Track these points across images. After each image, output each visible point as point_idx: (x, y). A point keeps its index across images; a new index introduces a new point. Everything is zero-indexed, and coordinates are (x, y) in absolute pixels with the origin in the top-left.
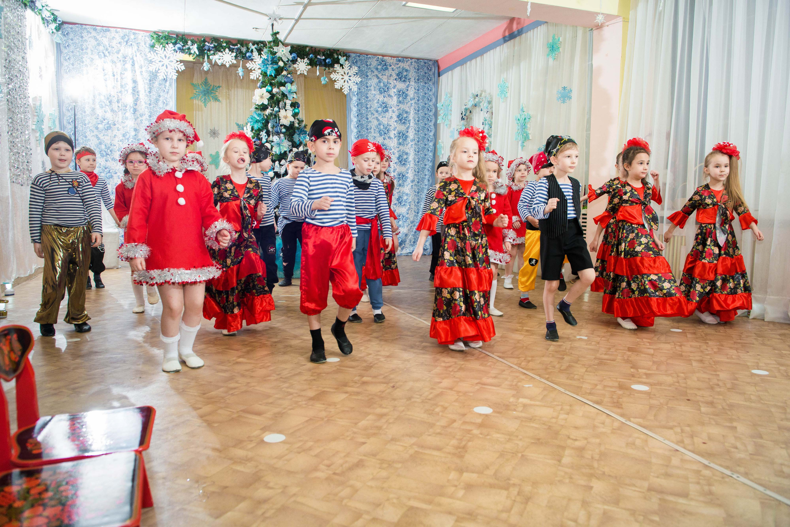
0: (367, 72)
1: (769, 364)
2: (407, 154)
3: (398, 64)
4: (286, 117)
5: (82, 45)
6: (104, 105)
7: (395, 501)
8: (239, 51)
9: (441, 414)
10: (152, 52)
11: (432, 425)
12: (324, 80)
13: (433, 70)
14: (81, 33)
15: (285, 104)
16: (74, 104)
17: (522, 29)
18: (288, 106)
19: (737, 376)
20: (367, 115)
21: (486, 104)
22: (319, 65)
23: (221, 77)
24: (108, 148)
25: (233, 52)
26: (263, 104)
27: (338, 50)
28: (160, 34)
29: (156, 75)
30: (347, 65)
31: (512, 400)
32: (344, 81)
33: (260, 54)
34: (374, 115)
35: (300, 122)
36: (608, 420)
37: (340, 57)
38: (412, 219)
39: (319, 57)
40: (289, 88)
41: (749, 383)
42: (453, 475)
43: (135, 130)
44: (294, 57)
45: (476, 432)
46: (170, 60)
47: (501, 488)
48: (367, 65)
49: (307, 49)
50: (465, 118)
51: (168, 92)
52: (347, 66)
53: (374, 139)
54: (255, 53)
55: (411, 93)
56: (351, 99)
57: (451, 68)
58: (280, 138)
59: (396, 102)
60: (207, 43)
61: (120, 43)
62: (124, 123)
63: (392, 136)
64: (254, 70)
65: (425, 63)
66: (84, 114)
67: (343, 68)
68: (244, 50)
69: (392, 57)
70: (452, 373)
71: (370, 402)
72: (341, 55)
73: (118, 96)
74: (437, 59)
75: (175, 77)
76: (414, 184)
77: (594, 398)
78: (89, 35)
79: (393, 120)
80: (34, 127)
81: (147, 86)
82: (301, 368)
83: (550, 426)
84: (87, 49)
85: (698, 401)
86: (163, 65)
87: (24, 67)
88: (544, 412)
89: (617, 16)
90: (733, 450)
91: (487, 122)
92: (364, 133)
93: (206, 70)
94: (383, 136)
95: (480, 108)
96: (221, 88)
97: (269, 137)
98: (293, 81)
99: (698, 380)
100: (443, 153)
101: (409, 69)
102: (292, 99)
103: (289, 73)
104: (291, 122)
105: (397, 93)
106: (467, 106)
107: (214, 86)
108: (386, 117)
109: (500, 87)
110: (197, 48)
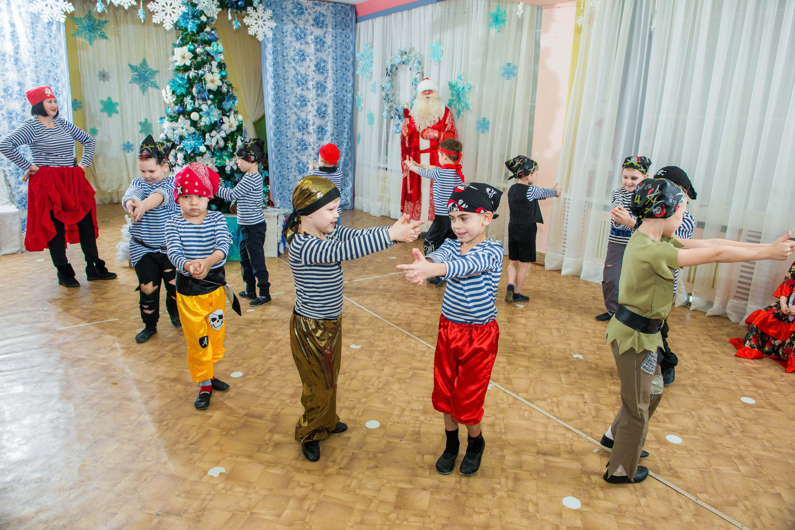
0: (282, 16)
1: (746, 386)
2: (325, 106)
3: (314, 8)
4: (213, 81)
12: (236, 25)
13: (350, 16)
15: (211, 65)
18: (215, 69)
19: (734, 408)
20: (284, 64)
21: (416, 65)
22: (231, 8)
26: (185, 64)
29: (39, 17)
30: (261, 8)
32: (259, 27)
34: (291, 63)
35: (230, 85)
36: (682, 502)
40: (215, 50)
41: (750, 420)
43: (20, 84)
48: (282, 9)
50: (391, 74)
51: (55, 38)
53: (292, 90)
55: (329, 40)
56: (266, 47)
58: (207, 104)
59: (313, 50)
62: (4, 75)
63: (310, 87)
64: (157, 12)
67: (256, 11)
74: (356, 4)
75: (63, 20)
76: (333, 137)
79: (310, 70)
81: (28, 30)
83: (642, 520)
85: (730, 456)
86: (47, 5)
92: (281, 84)
93: (100, 12)
94: (301, 87)
95: (408, 67)
96: (108, 23)
97: (194, 103)
98: (217, 39)
99: (712, 421)
100: (362, 105)
101: (326, 14)
102: (219, 61)
103: (212, 29)
104: (218, 87)
105: (314, 40)
106: (393, 62)
107: (99, 21)
108: (304, 66)
109: (432, 49)
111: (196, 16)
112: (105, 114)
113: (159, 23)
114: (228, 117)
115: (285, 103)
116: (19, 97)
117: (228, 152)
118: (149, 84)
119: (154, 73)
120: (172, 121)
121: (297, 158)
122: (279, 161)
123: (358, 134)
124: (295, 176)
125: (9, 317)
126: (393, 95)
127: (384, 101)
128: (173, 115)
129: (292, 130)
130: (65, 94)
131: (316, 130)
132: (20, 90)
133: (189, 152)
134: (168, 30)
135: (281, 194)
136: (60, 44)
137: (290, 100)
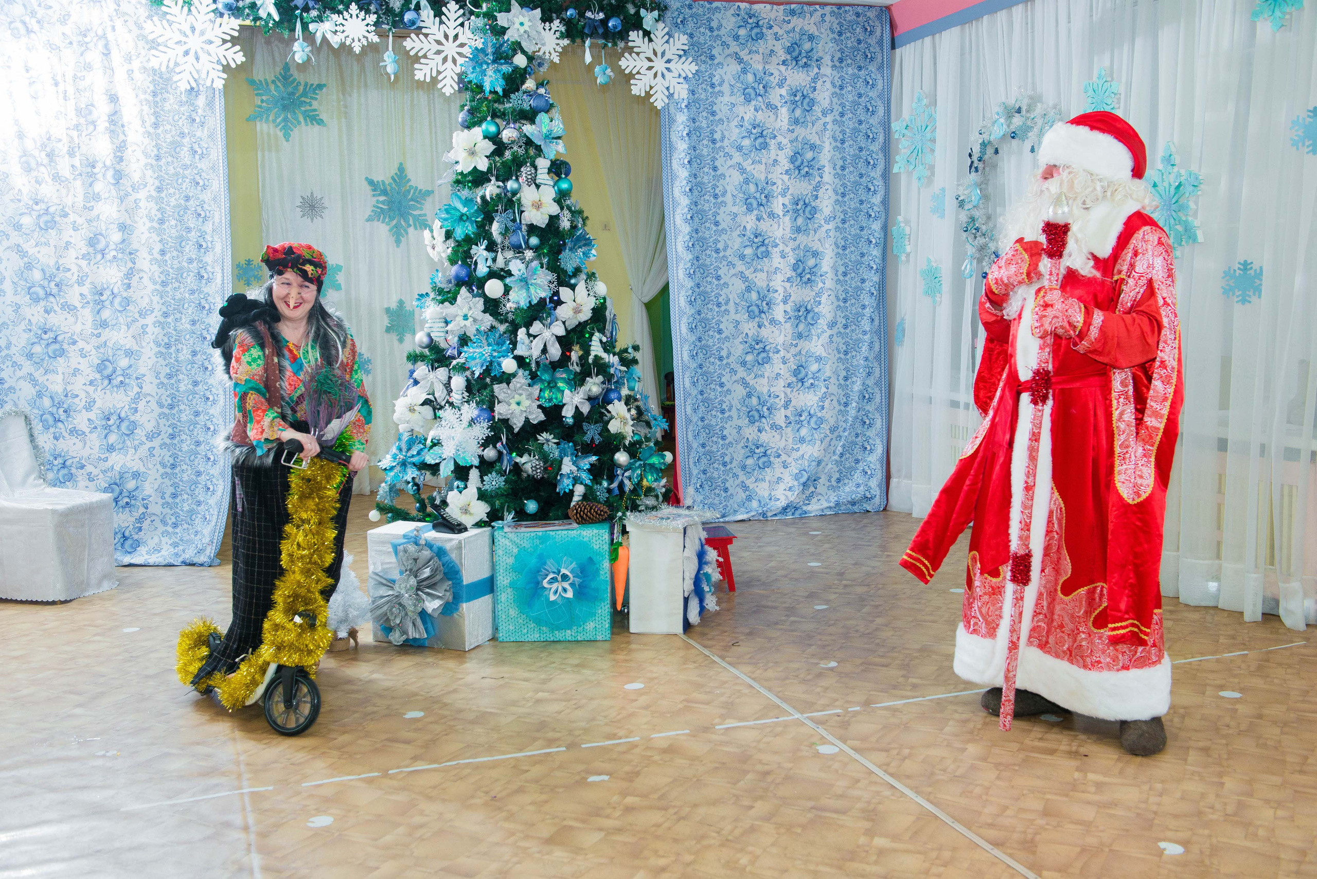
0: (711, 48)
2: (815, 254)
3: (789, 22)
4: (538, 206)
6: (33, 165)
8: (384, 9)
10: (155, 19)
12: (602, 74)
13: (878, 33)
15: (536, 168)
18: (543, 176)
20: (714, 159)
22: (591, 36)
24: (51, 278)
25: (368, 12)
26: (475, 169)
29: (169, 79)
30: (660, 31)
32: (655, 75)
33: (438, 14)
34: (731, 157)
35: (576, 213)
37: (643, 12)
38: (832, 422)
39: (589, 14)
40: (544, 131)
43: (123, 227)
46: (204, 38)
48: (711, 29)
50: (981, 166)
51: (202, 124)
52: (660, 34)
53: (733, 219)
54: (427, 13)
55: (824, 96)
56: (672, 121)
57: (934, 28)
58: (523, 259)
59: (786, 121)
62: (91, 209)
63: (779, 210)
64: (425, 56)
65: (858, 15)
67: (650, 40)
68: (396, 3)
72: (645, 6)
73: (71, 139)
74: (889, 2)
75: (219, 84)
76: (835, 330)
79: (779, 170)
81: (146, 108)
86: (187, 53)
92: (706, 207)
93: (300, 61)
94: (755, 212)
95: (1027, 145)
96: (324, 89)
97: (494, 260)
98: (552, 106)
100: (908, 249)
101: (816, 33)
102: (553, 157)
103: (540, 85)
104: (551, 217)
105: (787, 98)
106: (986, 137)
107: (306, 85)
108: (764, 161)
109: (1091, 93)
110: (275, 4)
111: (502, 56)
113: (428, 80)
114: (573, 287)
115: (717, 251)
116: (120, 256)
117: (569, 372)
118: (411, 222)
119: (423, 195)
120: (442, 302)
121: (745, 384)
122: (702, 393)
123: (898, 320)
124: (740, 428)
125: (23, 772)
126: (989, 218)
127: (965, 235)
128: (446, 287)
129: (733, 316)
130: (218, 248)
131: (791, 314)
132: (124, 240)
133: (477, 375)
134: (448, 94)
135: (704, 472)
136: (211, 136)
137: (729, 243)
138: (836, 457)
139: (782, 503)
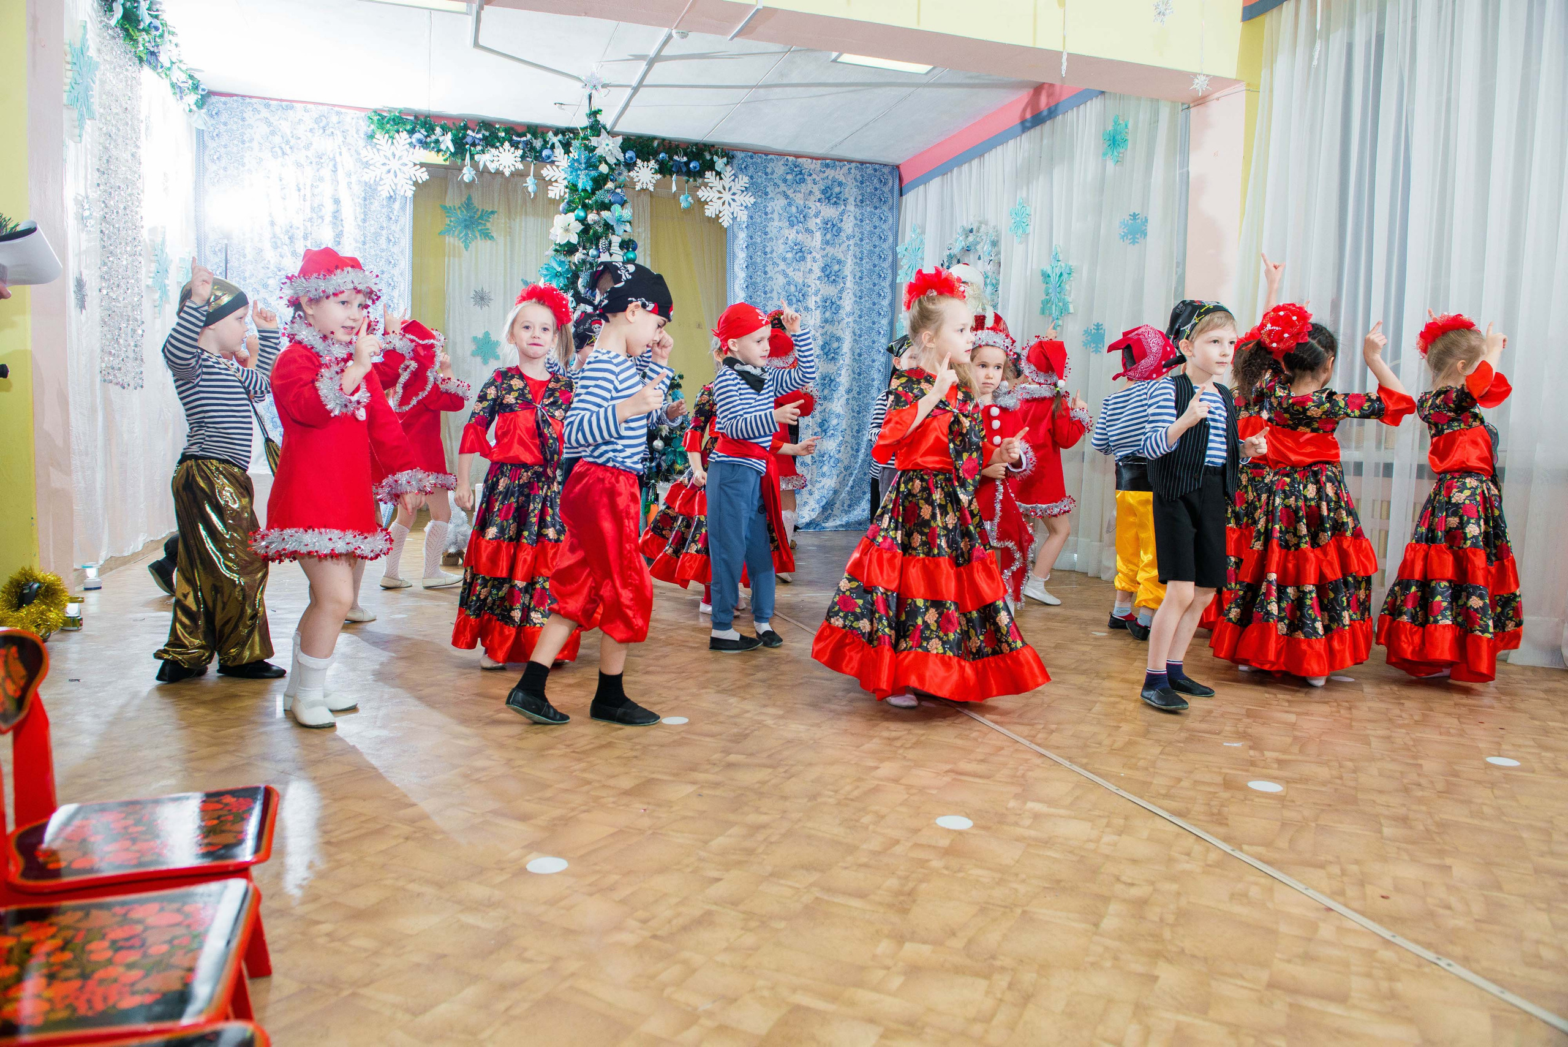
0: (765, 187)
1: (1520, 746)
2: (838, 339)
3: (824, 172)
5: (243, 134)
7: (766, 993)
8: (529, 147)
9: (871, 827)
10: (369, 147)
11: (852, 849)
12: (685, 201)
13: (890, 184)
14: (242, 112)
15: (610, 243)
16: (226, 241)
17: (1056, 106)
18: (615, 248)
19: (1456, 767)
20: (765, 266)
21: (987, 247)
22: (677, 173)
23: (496, 195)
25: (517, 148)
26: (569, 243)
27: (713, 146)
28: (385, 114)
29: (376, 189)
30: (728, 172)
31: (1012, 804)
32: (724, 203)
33: (567, 152)
34: (778, 265)
36: (1197, 848)
37: (715, 158)
38: (846, 462)
39: (676, 158)
40: (617, 214)
41: (1479, 782)
42: (884, 947)
44: (631, 158)
45: (936, 864)
46: (401, 162)
47: (977, 974)
48: (766, 174)
49: (656, 143)
51: (397, 221)
52: (728, 174)
54: (559, 151)
55: (848, 226)
56: (735, 237)
57: (925, 179)
59: (819, 242)
60: (469, 132)
61: (311, 130)
63: (812, 305)
64: (556, 181)
65: (875, 170)
66: (243, 260)
67: (721, 179)
68: (538, 144)
69: (812, 158)
70: (901, 751)
71: (738, 802)
72: (717, 155)
73: (306, 228)
74: (898, 162)
75: (410, 194)
76: (851, 396)
77: (1173, 805)
78: (257, 116)
79: (813, 276)
80: (150, 282)
81: (358, 209)
82: (614, 734)
83: (1082, 856)
84: (251, 140)
85: (1377, 815)
86: (389, 171)
87: (135, 172)
88: (1075, 830)
89: (1236, 81)
90: (1441, 911)
91: (988, 281)
93: (467, 182)
96: (496, 215)
98: (626, 202)
99: (1380, 775)
101: (844, 181)
102: (624, 236)
103: (616, 186)
105: (821, 225)
106: (952, 251)
107: (483, 211)
108: (802, 269)
109: (1014, 216)
110: (452, 141)
111: (591, 165)
112: (479, 359)
136: (402, 230)
138: (848, 489)
139: (807, 519)
